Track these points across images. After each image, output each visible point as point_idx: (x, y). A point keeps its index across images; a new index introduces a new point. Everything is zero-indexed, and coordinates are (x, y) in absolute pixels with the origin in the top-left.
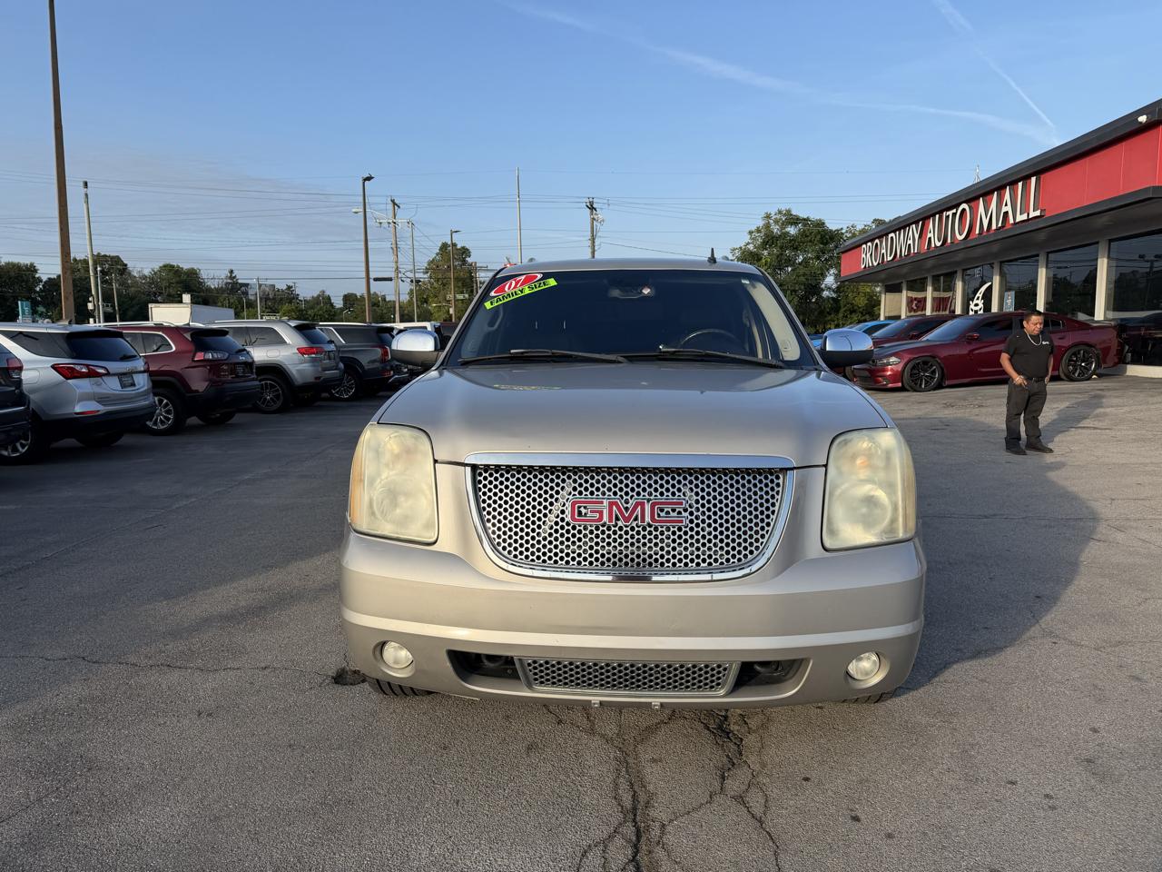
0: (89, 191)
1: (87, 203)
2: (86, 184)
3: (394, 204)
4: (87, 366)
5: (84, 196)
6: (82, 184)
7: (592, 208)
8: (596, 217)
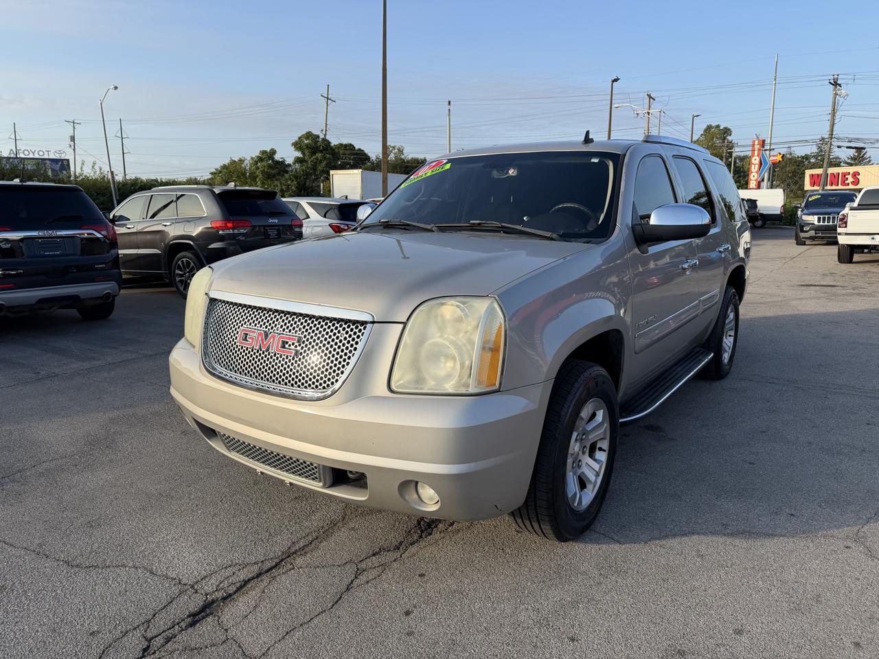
0: (451, 107)
1: (449, 115)
2: (449, 103)
3: (650, 97)
4: (347, 225)
5: (447, 111)
6: (447, 103)
7: (836, 84)
8: (838, 92)
